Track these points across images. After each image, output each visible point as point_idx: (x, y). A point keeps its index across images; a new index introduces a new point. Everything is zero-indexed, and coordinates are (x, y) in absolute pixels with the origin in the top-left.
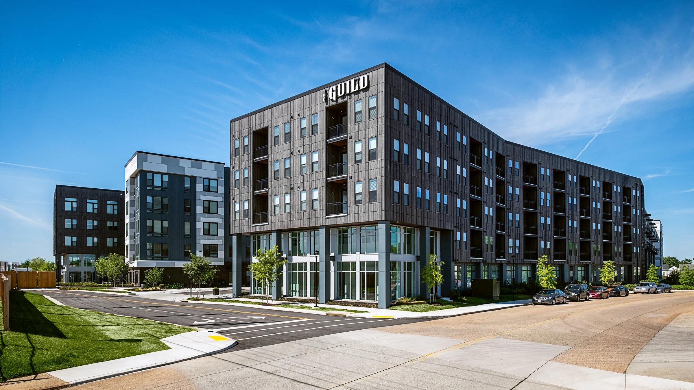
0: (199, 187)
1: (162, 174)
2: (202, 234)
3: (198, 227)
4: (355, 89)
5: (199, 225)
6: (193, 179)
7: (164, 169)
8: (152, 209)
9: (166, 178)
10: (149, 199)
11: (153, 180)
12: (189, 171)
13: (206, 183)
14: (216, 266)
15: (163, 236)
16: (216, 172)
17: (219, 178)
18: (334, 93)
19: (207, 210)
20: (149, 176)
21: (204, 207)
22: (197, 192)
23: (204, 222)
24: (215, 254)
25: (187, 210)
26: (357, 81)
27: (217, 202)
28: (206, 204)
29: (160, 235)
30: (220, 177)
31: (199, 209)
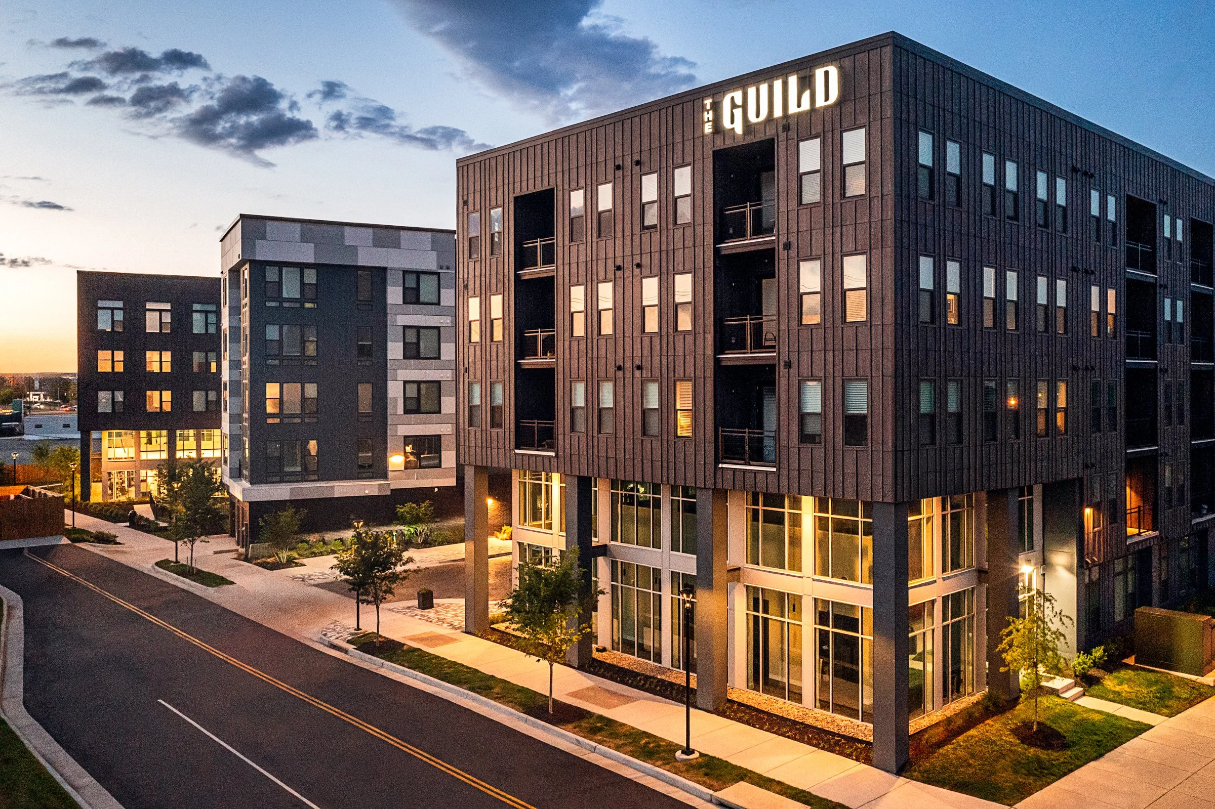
0: (394, 295)
1: (302, 267)
2: (400, 410)
3: (390, 394)
4: (799, 106)
5: (395, 390)
6: (380, 274)
7: (307, 254)
8: (278, 355)
9: (311, 277)
10: (272, 333)
11: (280, 283)
12: (368, 257)
13: (411, 283)
14: (436, 490)
15: (307, 420)
16: (435, 253)
17: (441, 268)
18: (738, 113)
19: (412, 352)
20: (271, 275)
21: (405, 344)
22: (388, 307)
23: (405, 382)
24: (434, 458)
25: (363, 351)
26: (806, 83)
27: (438, 328)
28: (411, 337)
29: (298, 420)
30: (445, 267)
31: (395, 350)
